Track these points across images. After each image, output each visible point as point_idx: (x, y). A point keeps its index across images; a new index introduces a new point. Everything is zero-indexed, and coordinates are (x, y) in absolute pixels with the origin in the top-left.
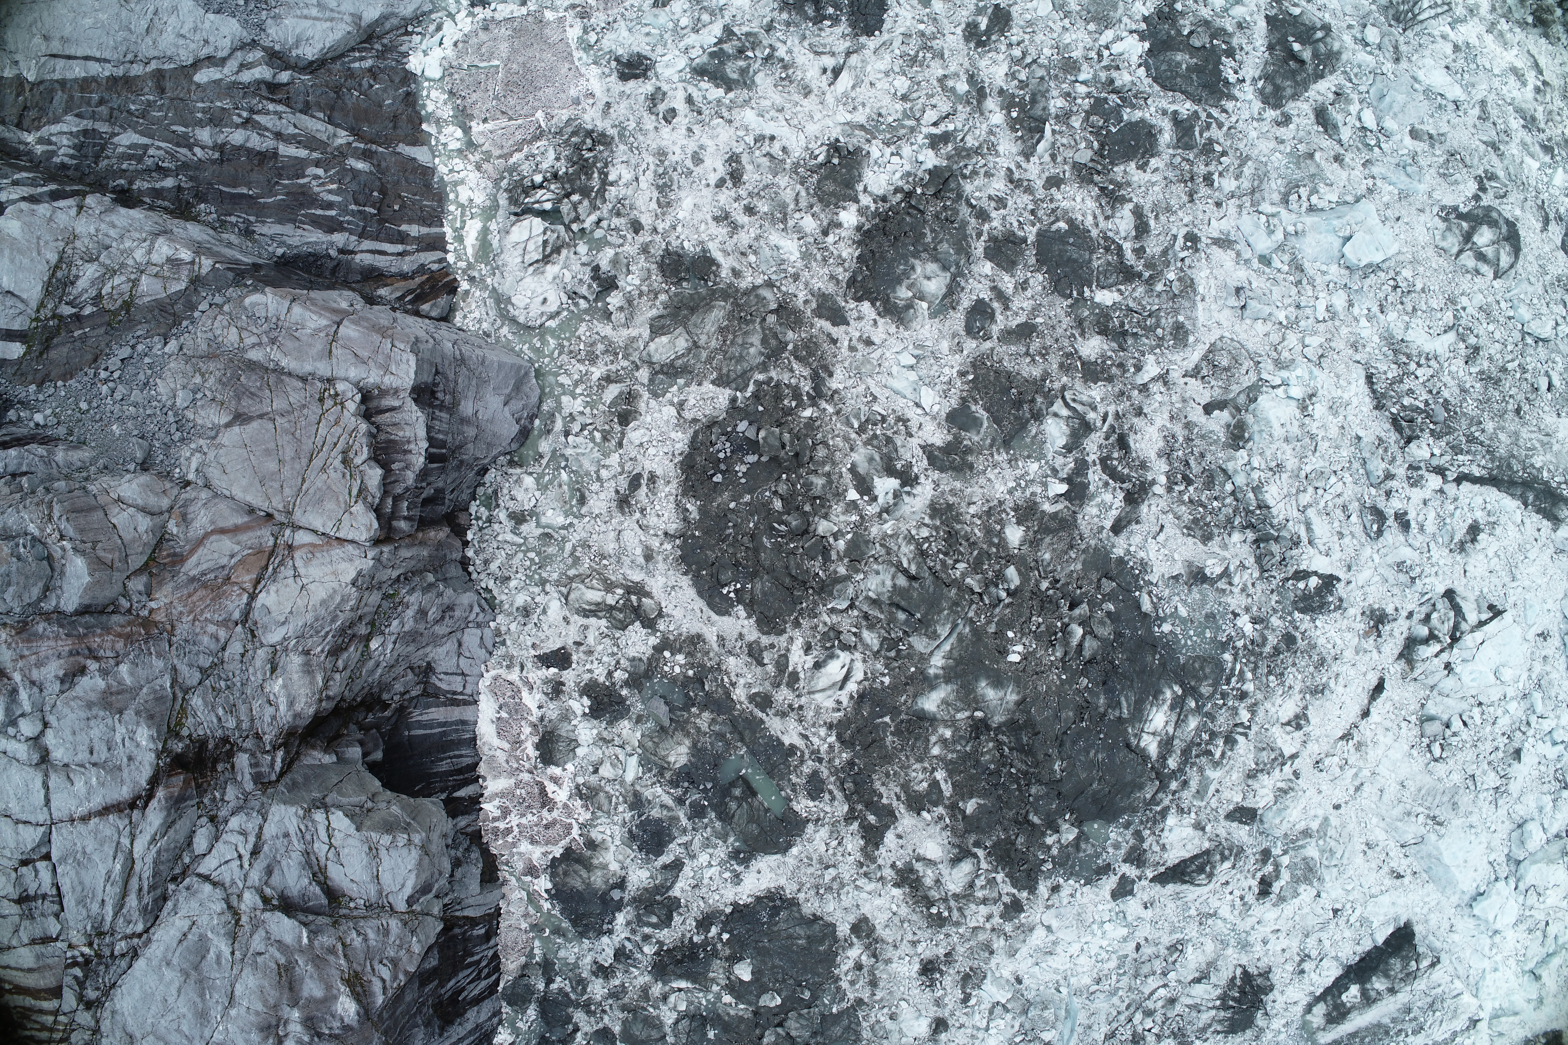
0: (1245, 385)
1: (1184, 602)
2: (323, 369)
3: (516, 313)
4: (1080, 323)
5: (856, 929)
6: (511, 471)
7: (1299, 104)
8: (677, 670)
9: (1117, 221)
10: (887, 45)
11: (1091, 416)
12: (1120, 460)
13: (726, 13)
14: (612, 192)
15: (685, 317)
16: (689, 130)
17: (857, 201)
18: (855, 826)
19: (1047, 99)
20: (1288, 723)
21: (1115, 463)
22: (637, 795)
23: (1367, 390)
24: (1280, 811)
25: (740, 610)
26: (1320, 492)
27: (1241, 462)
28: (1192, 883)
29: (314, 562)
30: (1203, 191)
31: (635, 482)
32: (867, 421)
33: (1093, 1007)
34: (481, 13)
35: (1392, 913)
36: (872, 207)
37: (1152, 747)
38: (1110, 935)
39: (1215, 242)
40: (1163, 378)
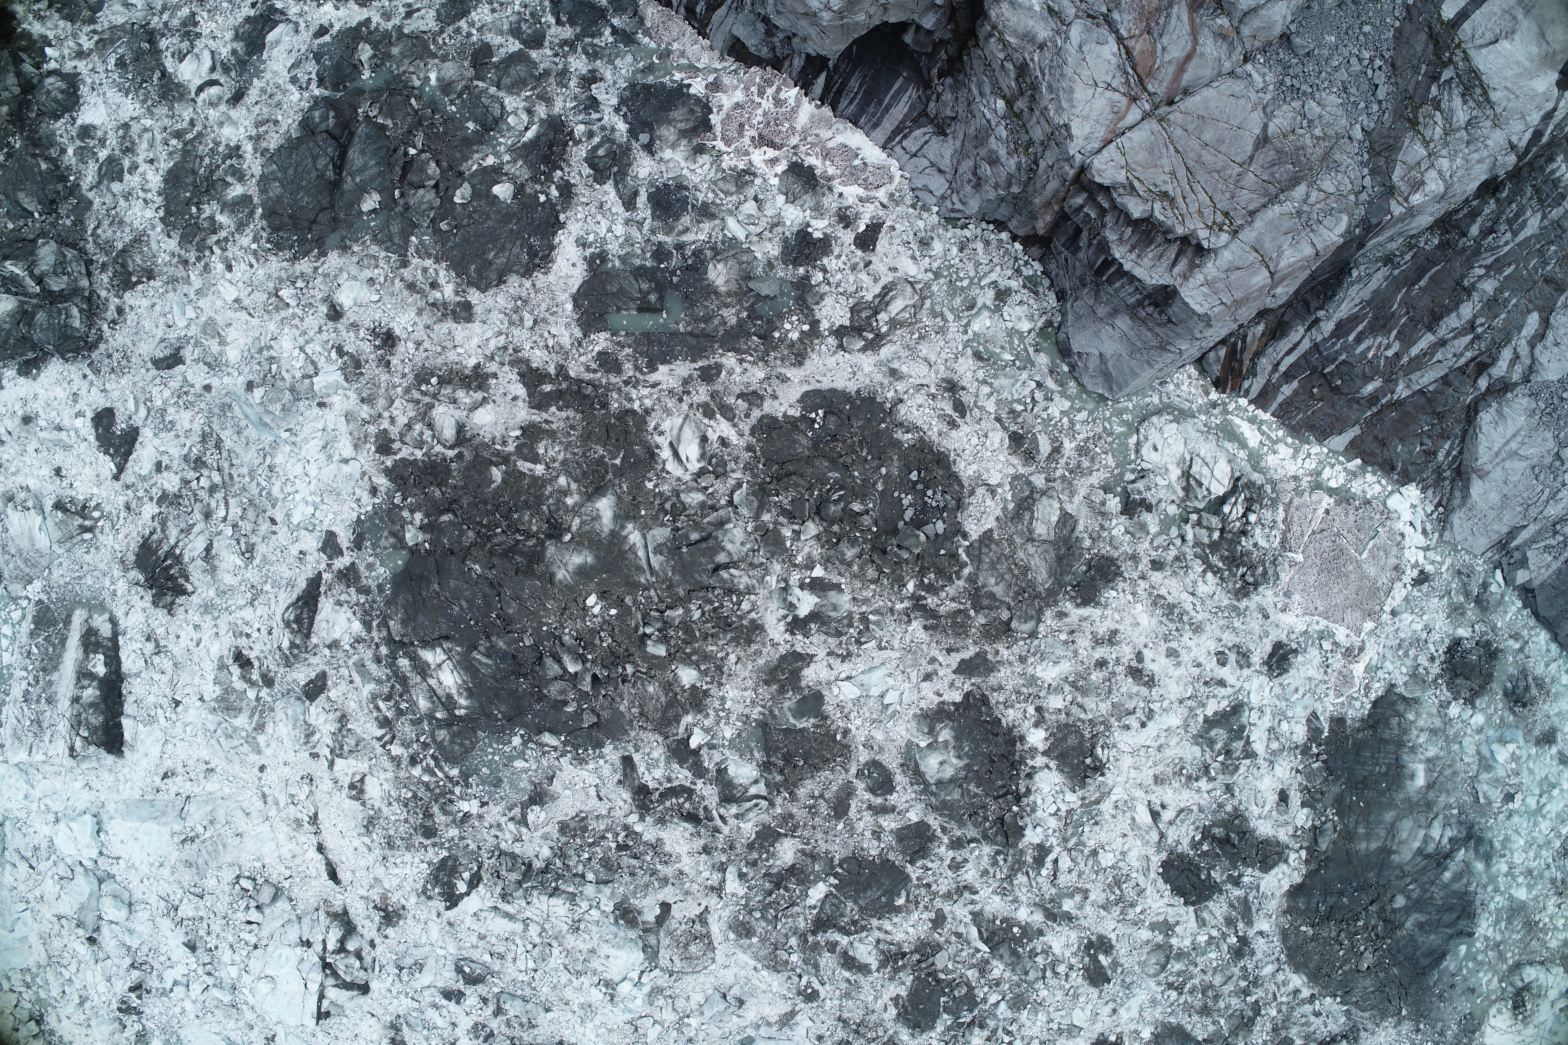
0: (662, 951)
1: (526, 771)
2: (1248, 235)
3: (1163, 419)
6: (1044, 318)
8: (787, 326)
9: (870, 948)
10: (1146, 872)
11: (734, 809)
13: (1266, 764)
14: (1198, 567)
15: (1058, 549)
16: (1199, 665)
17: (1044, 753)
18: (552, 370)
19: (1007, 965)
20: (362, 780)
21: (681, 800)
22: (712, 216)
24: (296, 720)
25: (795, 412)
26: (530, 947)
27: (604, 901)
28: (293, 604)
29: (1108, 109)
30: (840, 1035)
31: (961, 408)
32: (867, 628)
33: (253, 448)
34: (1411, 574)
35: (141, 748)
36: (1030, 762)
37: (430, 656)
38: (301, 507)
39: (794, 1013)
40: (718, 890)
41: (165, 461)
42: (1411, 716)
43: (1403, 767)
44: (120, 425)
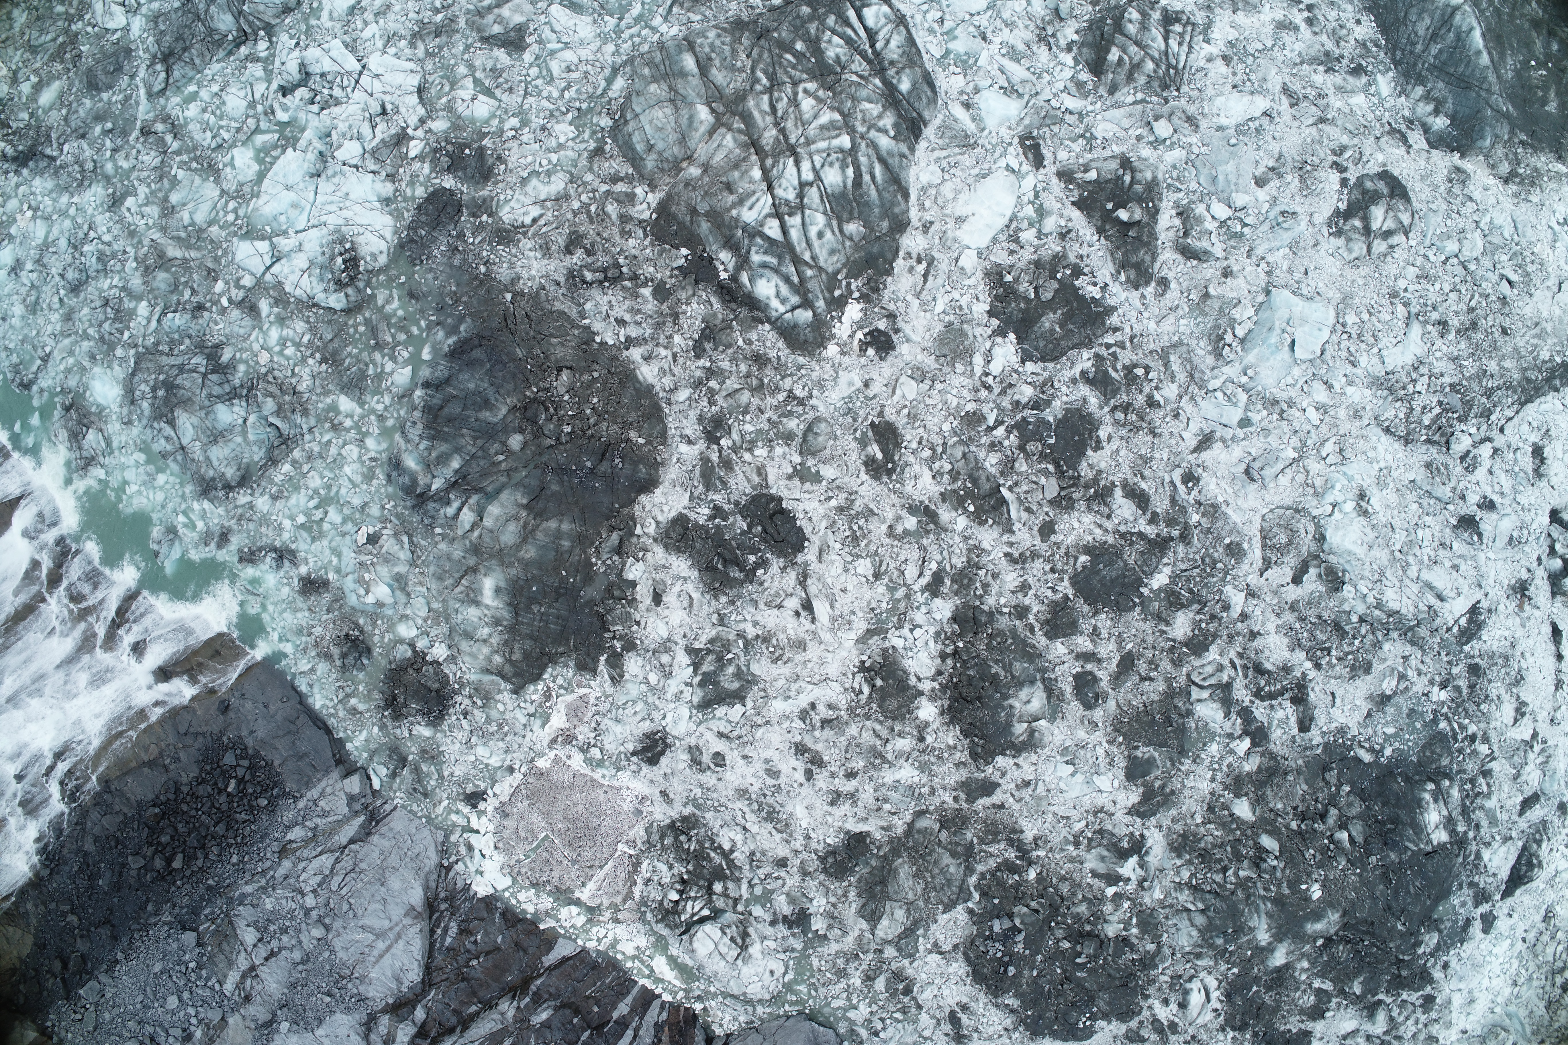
0: (1310, 538)
1: (1387, 723)
3: (759, 997)
4: (1159, 618)
7: (1161, 258)
9: (1118, 512)
10: (823, 547)
11: (1224, 676)
12: (1268, 683)
13: (676, 638)
14: (739, 857)
15: (882, 892)
16: (745, 757)
17: (921, 693)
19: (982, 467)
20: (1515, 721)
21: (1267, 689)
23: (1391, 440)
25: (1102, 1023)
26: (1418, 553)
27: (1350, 597)
28: (1531, 879)
30: (1156, 416)
31: (953, 1020)
32: (1075, 836)
34: (489, 806)
36: (937, 687)
37: (1442, 836)
39: (1197, 450)
40: (1251, 594)
42: (498, 659)
43: (509, 604)
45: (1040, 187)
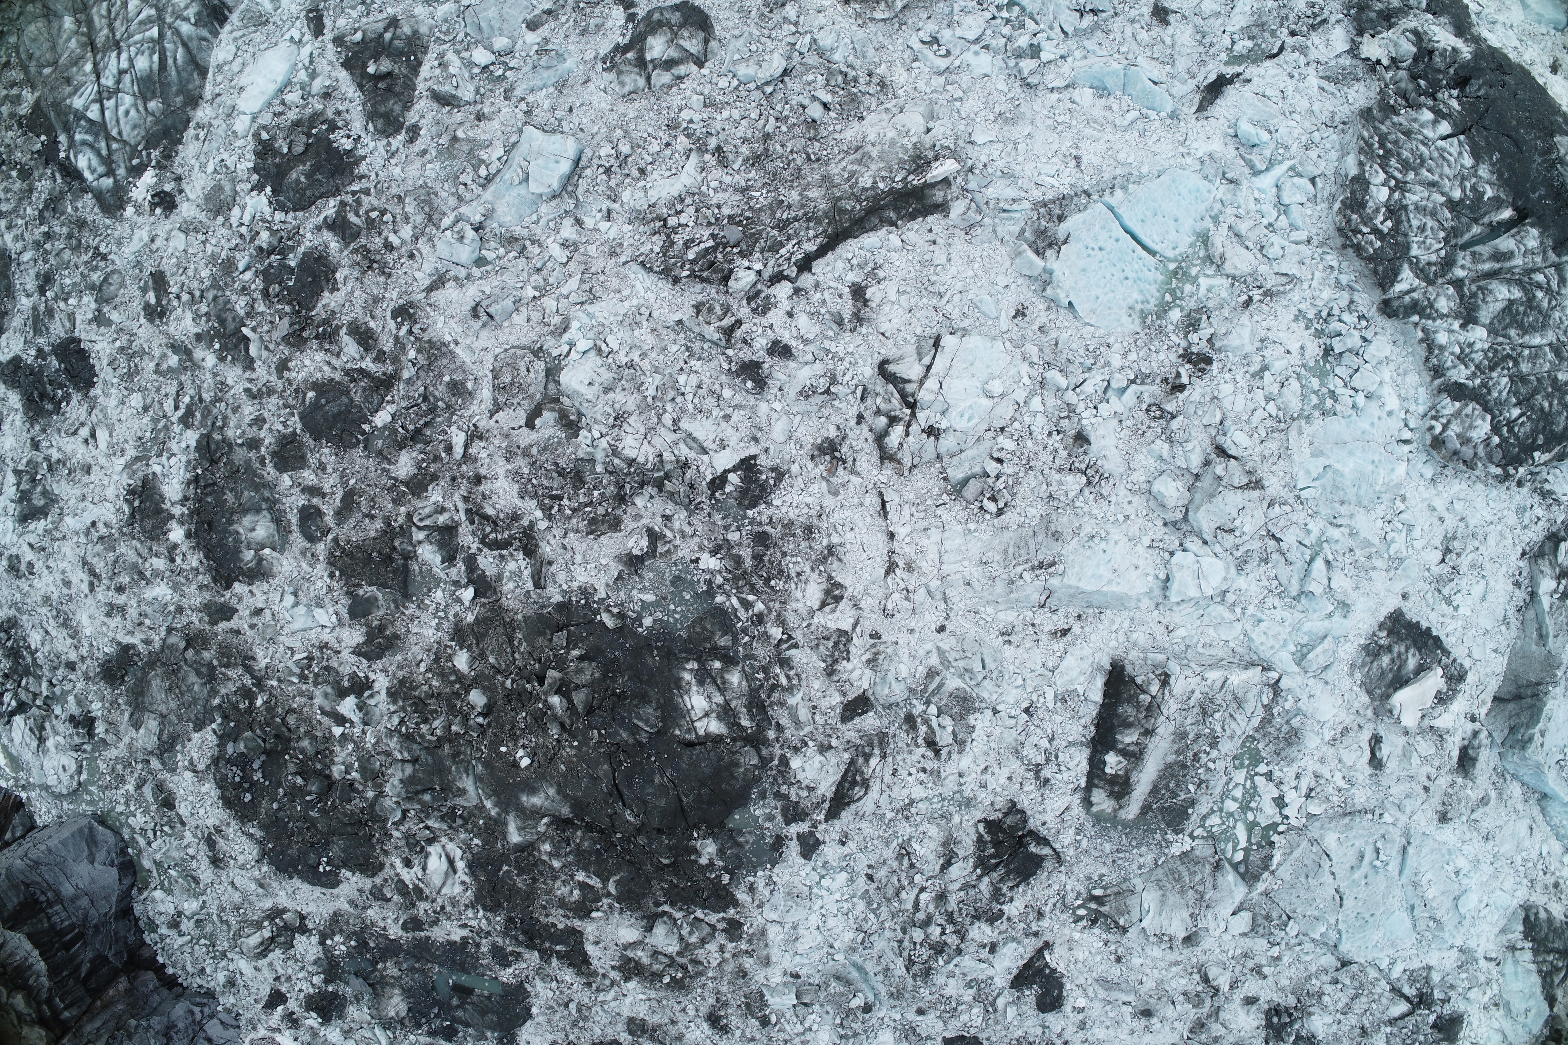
1: (644, 589)
3: (60, 789)
4: (381, 456)
5: (631, 1033)
6: (143, 898)
7: (416, 107)
8: (343, 948)
9: (345, 350)
10: (106, 382)
11: (442, 519)
12: (495, 530)
14: (40, 656)
15: (142, 703)
16: (48, 567)
18: (555, 962)
19: (232, 309)
20: (823, 604)
21: (492, 536)
23: (654, 277)
24: (883, 679)
25: (345, 873)
26: (679, 399)
27: (587, 443)
28: (855, 801)
30: (391, 257)
31: (211, 842)
32: (301, 671)
33: (875, 952)
35: (1086, 666)
36: (185, 510)
37: (715, 727)
38: (835, 886)
39: (430, 289)
40: (475, 435)
41: (984, 954)
44: (1030, 995)
45: (316, 53)
